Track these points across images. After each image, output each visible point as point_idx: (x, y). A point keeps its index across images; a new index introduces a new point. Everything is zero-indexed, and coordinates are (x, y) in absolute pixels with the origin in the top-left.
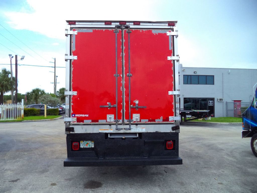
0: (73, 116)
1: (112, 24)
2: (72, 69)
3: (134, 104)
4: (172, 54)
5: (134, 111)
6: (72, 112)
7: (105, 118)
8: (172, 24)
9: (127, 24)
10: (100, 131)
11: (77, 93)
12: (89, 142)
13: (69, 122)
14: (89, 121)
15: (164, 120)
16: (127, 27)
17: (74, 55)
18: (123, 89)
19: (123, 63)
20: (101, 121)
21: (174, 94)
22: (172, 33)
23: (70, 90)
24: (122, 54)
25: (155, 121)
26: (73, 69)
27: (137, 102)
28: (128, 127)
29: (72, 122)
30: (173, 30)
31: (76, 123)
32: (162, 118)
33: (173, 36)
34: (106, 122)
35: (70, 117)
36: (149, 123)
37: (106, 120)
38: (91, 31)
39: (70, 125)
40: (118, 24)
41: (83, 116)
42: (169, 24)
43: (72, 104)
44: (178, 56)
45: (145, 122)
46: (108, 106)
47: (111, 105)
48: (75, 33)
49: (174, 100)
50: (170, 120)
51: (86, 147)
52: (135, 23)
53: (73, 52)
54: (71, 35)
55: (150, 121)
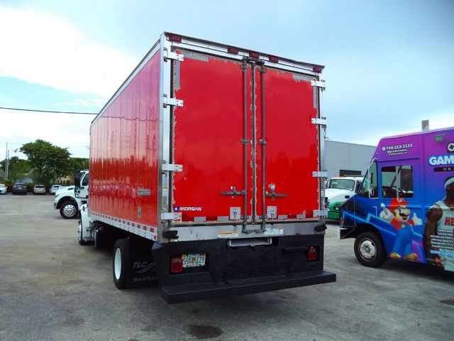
0: (176, 209)
1: (240, 53)
2: (174, 124)
3: (270, 190)
4: (317, 115)
5: (270, 202)
6: (173, 202)
7: (228, 214)
8: (318, 69)
9: (261, 58)
10: (220, 236)
11: (184, 168)
12: (197, 256)
13: (169, 221)
14: (201, 220)
15: (306, 216)
16: (261, 63)
17: (178, 98)
18: (254, 165)
19: (253, 122)
20: (221, 219)
21: (319, 176)
22: (319, 84)
23: (171, 163)
24: (253, 107)
25: (295, 218)
26: (176, 124)
27: (273, 187)
28: (258, 227)
29: (173, 222)
30: (318, 78)
31: (181, 222)
32: (304, 212)
33: (319, 87)
34: (230, 219)
35: (170, 211)
36: (289, 220)
37: (228, 217)
38: (205, 59)
39: (170, 226)
40: (247, 55)
41: (193, 209)
42: (314, 69)
43: (174, 188)
44: (325, 118)
45: (284, 219)
46: (232, 193)
47: (238, 191)
48: (180, 57)
49: (319, 185)
50: (314, 215)
51: (191, 265)
52: (273, 59)
53: (176, 93)
54: (172, 60)
55: (289, 217)
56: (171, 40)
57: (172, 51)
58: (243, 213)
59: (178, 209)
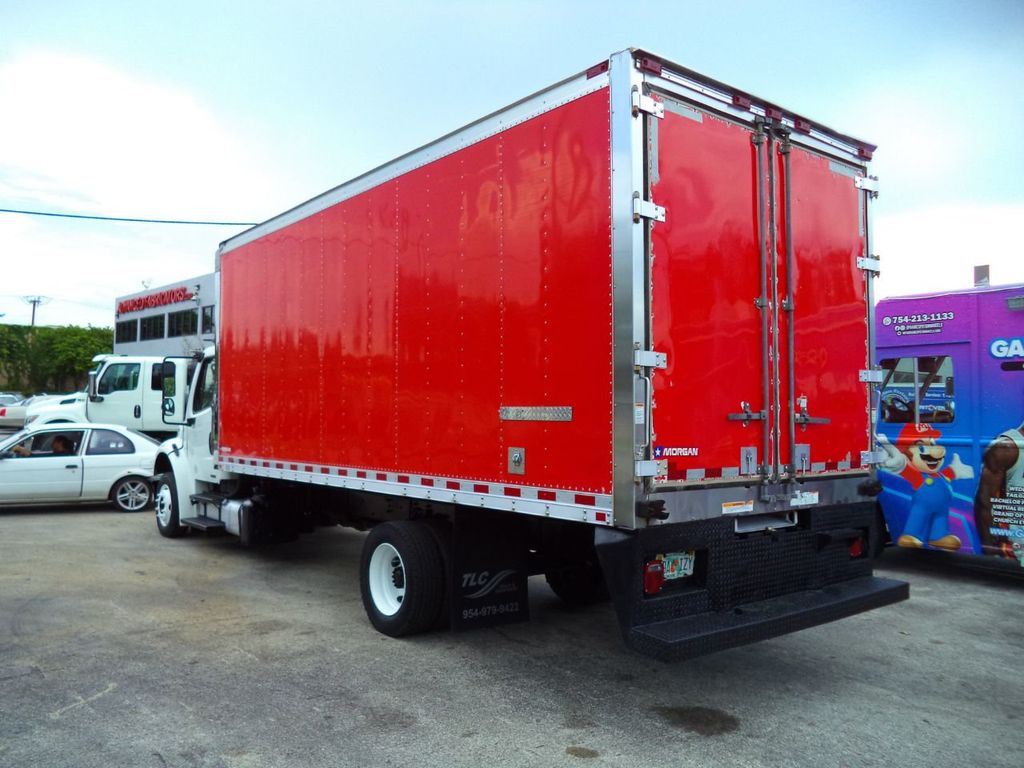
0: (658, 452)
1: (753, 108)
2: (651, 259)
3: (798, 409)
6: (653, 436)
8: (865, 150)
9: (784, 121)
10: (725, 511)
11: (668, 361)
12: (679, 556)
13: (646, 480)
16: (782, 133)
18: (775, 355)
19: (774, 261)
21: (869, 379)
22: (868, 184)
23: (647, 348)
25: (836, 468)
27: (804, 402)
29: (654, 481)
30: (864, 169)
32: (849, 456)
33: (866, 191)
34: (740, 475)
35: (647, 457)
36: (827, 473)
37: (737, 469)
38: (697, 116)
40: (762, 112)
41: (683, 452)
42: (861, 152)
43: (653, 404)
44: (876, 258)
45: (820, 472)
46: (744, 416)
47: (753, 412)
49: (868, 399)
50: (862, 463)
51: (669, 576)
52: (802, 125)
55: (828, 467)
56: (644, 70)
57: (644, 93)
58: (760, 458)
59: (661, 453)
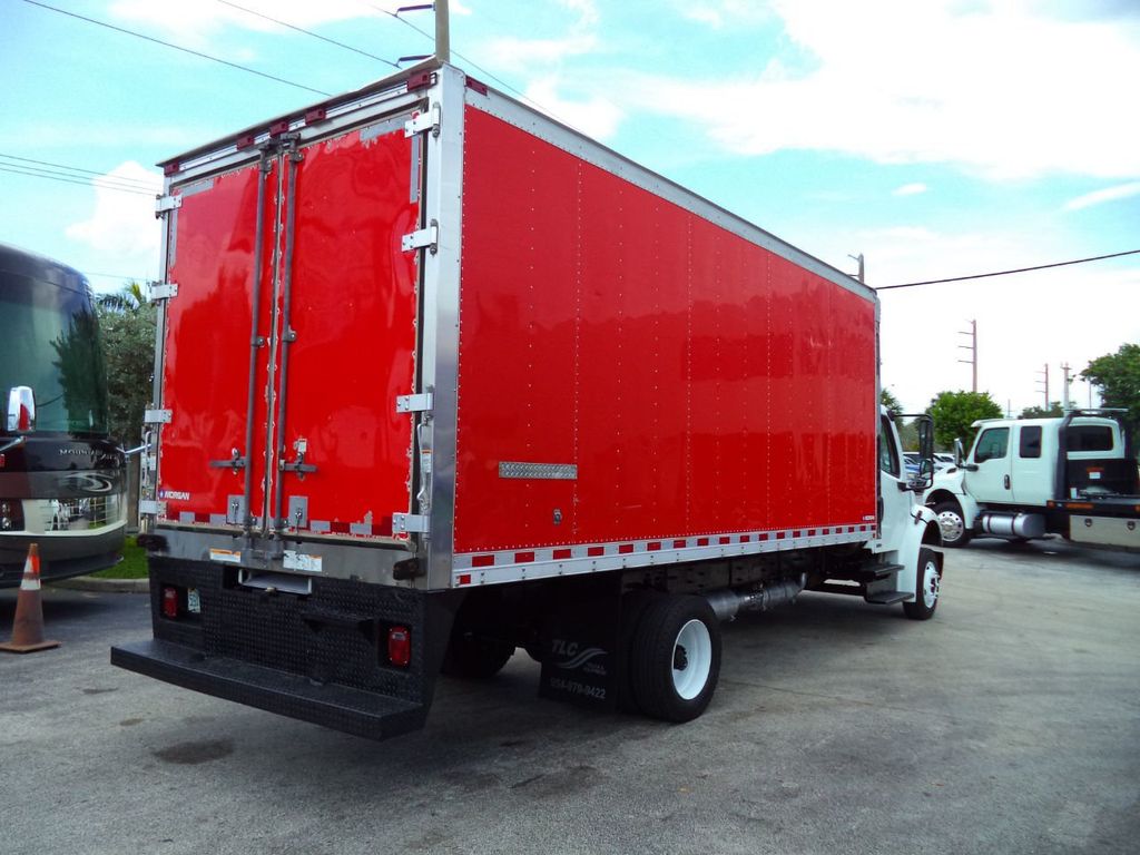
0: (161, 494)
3: (294, 456)
4: (419, 220)
6: (159, 480)
9: (291, 127)
10: (214, 557)
11: (172, 416)
13: (151, 517)
14: (190, 518)
15: (376, 530)
17: (172, 281)
18: (270, 395)
19: (274, 291)
20: (215, 520)
21: (412, 407)
24: (276, 255)
25: (346, 530)
27: (302, 447)
29: (157, 518)
31: (165, 521)
32: (369, 517)
33: (428, 131)
34: (226, 522)
35: (154, 499)
36: (334, 536)
37: (225, 516)
38: (209, 185)
39: (154, 526)
41: (179, 496)
42: (409, 84)
43: (161, 454)
44: (435, 223)
45: (323, 533)
48: (179, 201)
49: (414, 436)
50: (395, 530)
52: (309, 117)
53: (170, 272)
54: (170, 212)
55: (335, 528)
57: (170, 195)
59: (164, 496)
